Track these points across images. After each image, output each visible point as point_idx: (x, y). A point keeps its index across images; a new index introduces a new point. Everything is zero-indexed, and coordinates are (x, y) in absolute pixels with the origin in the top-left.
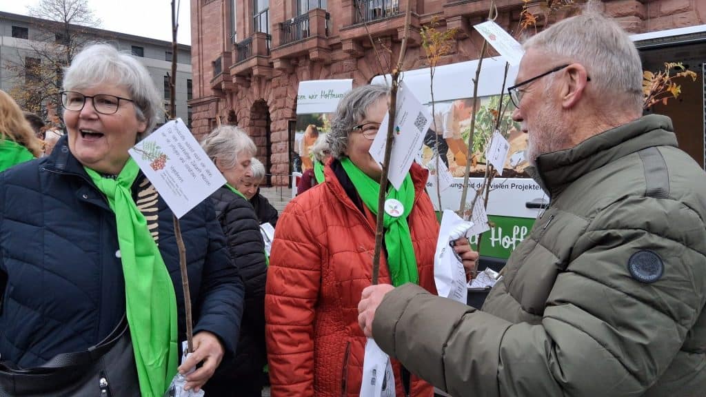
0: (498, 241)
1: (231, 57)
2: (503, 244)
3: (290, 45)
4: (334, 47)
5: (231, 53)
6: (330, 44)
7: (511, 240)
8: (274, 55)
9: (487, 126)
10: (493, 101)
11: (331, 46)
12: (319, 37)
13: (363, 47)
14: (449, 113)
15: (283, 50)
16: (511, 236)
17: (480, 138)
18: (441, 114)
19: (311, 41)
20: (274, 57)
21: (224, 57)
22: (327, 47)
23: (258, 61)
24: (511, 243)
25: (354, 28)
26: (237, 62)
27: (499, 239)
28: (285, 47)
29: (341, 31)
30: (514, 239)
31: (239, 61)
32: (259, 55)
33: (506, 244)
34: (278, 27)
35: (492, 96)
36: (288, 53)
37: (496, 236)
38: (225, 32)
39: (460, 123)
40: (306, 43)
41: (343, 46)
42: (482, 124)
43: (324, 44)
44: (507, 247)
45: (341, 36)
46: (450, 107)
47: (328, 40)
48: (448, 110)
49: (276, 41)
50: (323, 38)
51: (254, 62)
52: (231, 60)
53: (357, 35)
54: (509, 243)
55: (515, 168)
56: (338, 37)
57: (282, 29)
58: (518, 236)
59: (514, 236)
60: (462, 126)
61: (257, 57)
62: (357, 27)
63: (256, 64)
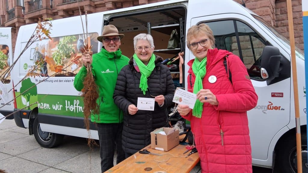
0: (69, 108)
1: (5, 18)
2: (71, 109)
3: (33, 12)
4: (55, 14)
5: (5, 16)
6: (53, 12)
7: (74, 107)
8: (26, 17)
9: (62, 51)
10: (64, 39)
11: (54, 13)
12: (47, 9)
13: (69, 14)
14: (47, 45)
15: (29, 15)
16: (73, 105)
17: (59, 57)
18: (44, 45)
19: (43, 10)
20: (25, 18)
21: (2, 17)
22: (52, 13)
23: (18, 20)
24: (74, 108)
25: (63, 5)
26: (8, 20)
27: (69, 107)
28: (31, 13)
29: (57, 6)
30: (75, 106)
31: (9, 19)
32: (19, 17)
33: (72, 109)
34: (27, 3)
35: (64, 36)
36: (32, 16)
37: (68, 106)
38: (4, 5)
39: (52, 50)
40: (41, 11)
41: (59, 13)
42: (60, 50)
43: (50, 12)
44: (72, 110)
45: (57, 8)
46: (48, 42)
47: (51, 10)
48: (47, 44)
49: (27, 10)
50: (49, 9)
51: (16, 20)
52: (5, 19)
53: (65, 8)
54: (73, 108)
55: (73, 72)
56: (56, 9)
57: (29, 4)
58: (76, 105)
59: (74, 105)
60: (52, 51)
61: (17, 17)
62: (65, 4)
63: (17, 21)
